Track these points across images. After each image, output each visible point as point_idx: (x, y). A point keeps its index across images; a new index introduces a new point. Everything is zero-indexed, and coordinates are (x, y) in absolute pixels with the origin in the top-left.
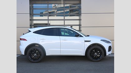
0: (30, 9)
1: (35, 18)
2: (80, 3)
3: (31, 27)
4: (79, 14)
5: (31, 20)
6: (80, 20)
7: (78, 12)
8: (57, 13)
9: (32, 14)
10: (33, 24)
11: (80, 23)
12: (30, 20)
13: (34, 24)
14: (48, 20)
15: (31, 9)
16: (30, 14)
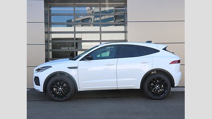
0: (46, 15)
1: (53, 29)
2: (125, 6)
3: (47, 44)
4: (124, 23)
5: (48, 33)
6: (125, 32)
7: (123, 20)
8: (95, 20)
9: (48, 23)
10: (51, 40)
11: (126, 37)
12: (46, 33)
13: (53, 39)
14: (75, 32)
15: (48, 15)
16: (46, 23)
